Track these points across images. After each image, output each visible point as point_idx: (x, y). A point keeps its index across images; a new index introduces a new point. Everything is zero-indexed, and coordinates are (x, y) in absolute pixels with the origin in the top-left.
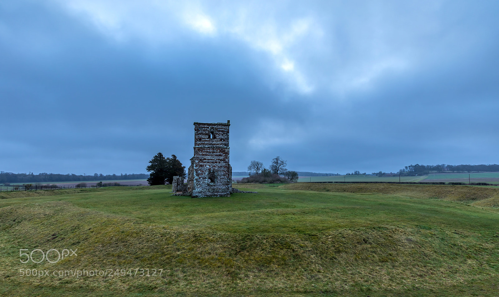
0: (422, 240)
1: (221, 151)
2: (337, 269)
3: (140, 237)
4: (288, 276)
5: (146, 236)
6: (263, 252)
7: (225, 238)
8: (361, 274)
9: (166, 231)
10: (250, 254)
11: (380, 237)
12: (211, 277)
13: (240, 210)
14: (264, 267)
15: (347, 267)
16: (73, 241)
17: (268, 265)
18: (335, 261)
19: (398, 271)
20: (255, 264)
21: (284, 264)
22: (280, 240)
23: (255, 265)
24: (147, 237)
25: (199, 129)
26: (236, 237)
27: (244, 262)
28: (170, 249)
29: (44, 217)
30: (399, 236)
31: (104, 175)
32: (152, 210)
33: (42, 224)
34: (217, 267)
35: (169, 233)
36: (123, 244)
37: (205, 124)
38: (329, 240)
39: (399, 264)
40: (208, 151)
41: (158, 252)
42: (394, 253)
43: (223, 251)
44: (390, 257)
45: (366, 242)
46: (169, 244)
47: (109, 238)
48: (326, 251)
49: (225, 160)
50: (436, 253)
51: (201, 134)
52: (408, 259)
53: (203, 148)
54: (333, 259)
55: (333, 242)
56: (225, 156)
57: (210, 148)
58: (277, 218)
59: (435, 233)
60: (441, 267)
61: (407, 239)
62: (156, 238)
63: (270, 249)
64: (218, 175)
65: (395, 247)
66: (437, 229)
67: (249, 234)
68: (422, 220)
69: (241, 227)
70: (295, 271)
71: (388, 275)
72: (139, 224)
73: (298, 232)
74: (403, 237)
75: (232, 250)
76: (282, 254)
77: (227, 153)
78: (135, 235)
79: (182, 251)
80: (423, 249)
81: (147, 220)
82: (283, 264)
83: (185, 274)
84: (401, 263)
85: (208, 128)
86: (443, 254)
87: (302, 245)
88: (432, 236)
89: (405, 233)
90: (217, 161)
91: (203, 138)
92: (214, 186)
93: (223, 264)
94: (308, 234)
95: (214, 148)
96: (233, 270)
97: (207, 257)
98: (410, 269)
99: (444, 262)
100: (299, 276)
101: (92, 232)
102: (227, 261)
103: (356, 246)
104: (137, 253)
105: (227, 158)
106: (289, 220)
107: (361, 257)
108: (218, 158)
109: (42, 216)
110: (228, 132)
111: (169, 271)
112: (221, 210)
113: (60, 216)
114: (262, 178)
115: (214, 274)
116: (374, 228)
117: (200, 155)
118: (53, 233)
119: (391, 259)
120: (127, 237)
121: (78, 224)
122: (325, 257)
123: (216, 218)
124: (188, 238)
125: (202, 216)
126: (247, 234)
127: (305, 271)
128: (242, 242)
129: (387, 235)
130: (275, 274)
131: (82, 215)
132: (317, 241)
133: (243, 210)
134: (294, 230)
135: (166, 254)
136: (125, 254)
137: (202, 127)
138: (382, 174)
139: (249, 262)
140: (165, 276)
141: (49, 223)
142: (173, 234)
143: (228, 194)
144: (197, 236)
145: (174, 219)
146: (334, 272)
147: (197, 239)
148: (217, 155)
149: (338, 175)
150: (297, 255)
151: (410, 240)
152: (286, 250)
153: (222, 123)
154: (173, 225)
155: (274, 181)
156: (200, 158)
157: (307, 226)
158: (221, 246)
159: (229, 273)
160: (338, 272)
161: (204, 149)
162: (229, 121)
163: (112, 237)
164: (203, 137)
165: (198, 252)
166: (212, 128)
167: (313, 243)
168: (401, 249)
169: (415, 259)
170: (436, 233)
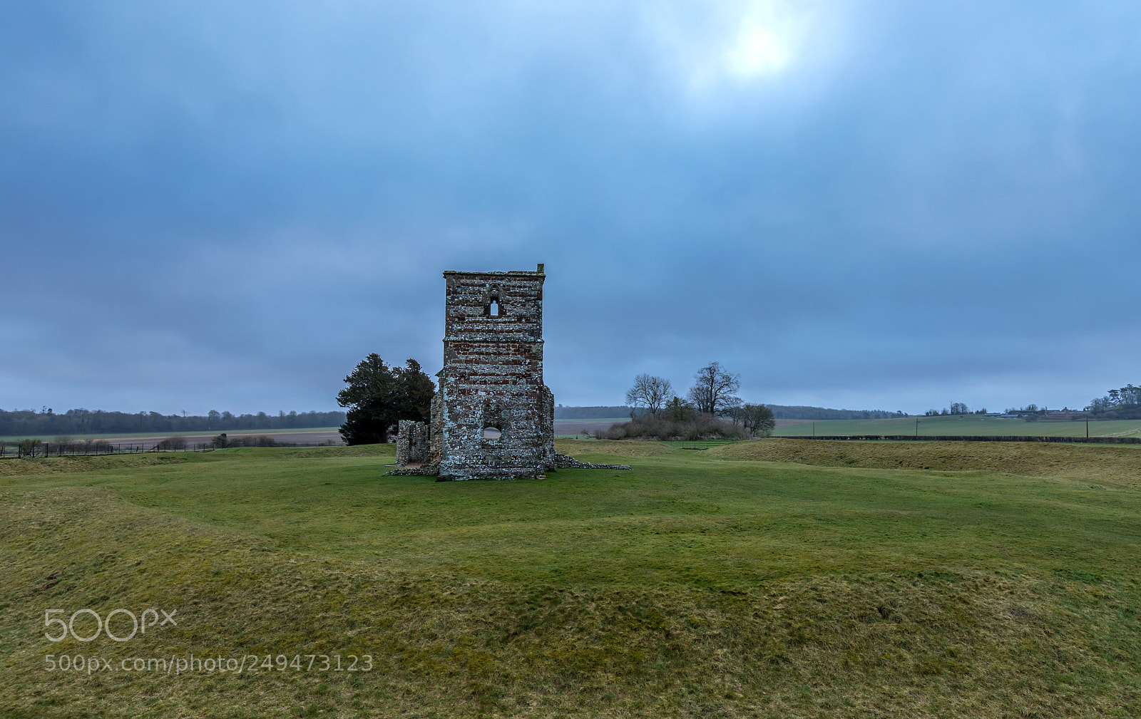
0: (1060, 614)
1: (518, 350)
2: (785, 690)
3: (259, 587)
4: (638, 707)
5: (275, 585)
6: (579, 636)
7: (484, 596)
8: (853, 706)
9: (331, 572)
10: (542, 641)
11: (931, 602)
12: (425, 702)
13: (558, 516)
14: (575, 678)
15: (815, 685)
16: (94, 594)
17: (587, 674)
18: (782, 668)
19: (966, 701)
20: (554, 670)
21: (633, 671)
22: (634, 603)
23: (552, 673)
24: (277, 588)
25: (459, 290)
26: (514, 593)
27: (523, 662)
28: (329, 622)
29: (39, 530)
30: (990, 601)
31: (236, 416)
32: (316, 514)
33: (30, 549)
34: (446, 675)
35: (337, 579)
36: (212, 604)
37: (473, 276)
38: (778, 607)
39: (975, 680)
40: (483, 349)
41: (297, 630)
42: (965, 648)
43: (471, 631)
44: (951, 660)
45: (885, 617)
46: (330, 607)
47: (180, 588)
48: (763, 638)
49: (530, 375)
50: (1095, 651)
51: (463, 303)
52: (1002, 667)
53: (470, 342)
54: (780, 661)
55: (788, 612)
56: (529, 363)
57: (488, 342)
58: (652, 540)
59: (1109, 591)
60: (1100, 693)
61: (1012, 610)
62: (300, 591)
63: (603, 630)
64: (512, 417)
65: (969, 633)
66: (1120, 583)
67: (553, 586)
68: (1083, 554)
69: (537, 567)
70: (662, 691)
71: (932, 713)
72: (264, 553)
73: (696, 583)
74: (1001, 602)
75: (497, 628)
76: (632, 645)
77: (538, 357)
78: (246, 582)
79: (360, 627)
80: (1056, 640)
81: (292, 541)
82: (630, 672)
83: (357, 691)
84: (980, 679)
85: (484, 285)
86: (1119, 657)
87: (697, 619)
88: (1096, 603)
89: (1011, 593)
90: (509, 378)
91: (469, 316)
92: (501, 448)
93: (463, 666)
94: (720, 588)
95: (499, 341)
96: (488, 683)
97: (424, 645)
98: (1005, 697)
99: (1115, 680)
100: (670, 706)
101: (142, 572)
102: (477, 660)
103: (852, 626)
104: (243, 629)
105: (535, 371)
106: (682, 549)
107: (862, 657)
108: (512, 369)
109: (32, 527)
110: (539, 297)
111: (317, 681)
112: (502, 517)
113: (78, 527)
114: (669, 426)
115: (435, 693)
116: (920, 575)
117: (460, 362)
118: (50, 573)
119: (951, 668)
120: (227, 588)
121: (116, 549)
122: (755, 656)
123: (478, 538)
124: (383, 593)
125: (442, 533)
126: (547, 585)
127: (691, 693)
128: (528, 606)
129: (954, 596)
130: (602, 699)
131: (130, 525)
132: (742, 610)
133: (564, 517)
134: (684, 577)
135: (318, 634)
136: (213, 632)
137: (467, 285)
138: (1037, 412)
139: (538, 662)
140: (304, 695)
141: (47, 544)
142: (346, 582)
143: (538, 472)
144: (409, 589)
145: (364, 540)
146: (773, 697)
147: (407, 595)
148: (507, 363)
149: (899, 415)
150: (676, 647)
151: (1021, 613)
152: (647, 632)
153: (521, 272)
154: (353, 558)
155: (701, 435)
156: (462, 371)
157: (725, 567)
158: (467, 616)
159: (477, 693)
160: (784, 699)
161: (472, 346)
162: (541, 266)
163: (188, 586)
164: (469, 310)
165: (404, 631)
166: (495, 286)
167: (728, 615)
168: (987, 639)
169: (1025, 667)
170: (1113, 592)
